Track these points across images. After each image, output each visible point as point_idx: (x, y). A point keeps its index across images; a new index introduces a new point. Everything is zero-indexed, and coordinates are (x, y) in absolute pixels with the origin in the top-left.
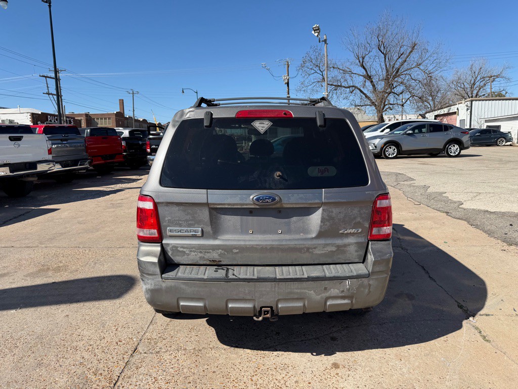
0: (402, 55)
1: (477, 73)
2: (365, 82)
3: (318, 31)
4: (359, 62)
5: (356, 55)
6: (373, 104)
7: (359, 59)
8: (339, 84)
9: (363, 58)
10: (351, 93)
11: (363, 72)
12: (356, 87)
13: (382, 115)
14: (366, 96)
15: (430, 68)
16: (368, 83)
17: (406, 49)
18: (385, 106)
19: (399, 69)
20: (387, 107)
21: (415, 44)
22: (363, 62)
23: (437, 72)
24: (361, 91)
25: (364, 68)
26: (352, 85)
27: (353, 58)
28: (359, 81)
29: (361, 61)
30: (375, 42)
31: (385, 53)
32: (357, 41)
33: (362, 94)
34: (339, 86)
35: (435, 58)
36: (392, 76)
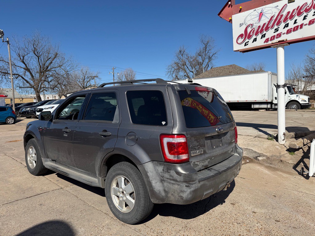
0: (49, 59)
1: (85, 74)
2: (25, 72)
3: (2, 34)
4: (21, 59)
5: (17, 54)
6: (32, 87)
7: (20, 57)
8: (6, 72)
9: (23, 57)
10: (17, 78)
11: (23, 66)
12: (19, 76)
13: (39, 95)
14: (27, 82)
15: (68, 68)
16: (28, 73)
17: (52, 55)
18: (41, 88)
19: (48, 67)
20: (42, 89)
21: (57, 54)
22: (23, 59)
23: (72, 71)
24: (23, 78)
25: (24, 63)
26: (16, 73)
27: (15, 56)
28: (21, 71)
29: (22, 59)
30: (31, 48)
31: (38, 56)
32: (18, 45)
33: (24, 80)
34: (5, 73)
35: (70, 63)
36: (44, 70)
